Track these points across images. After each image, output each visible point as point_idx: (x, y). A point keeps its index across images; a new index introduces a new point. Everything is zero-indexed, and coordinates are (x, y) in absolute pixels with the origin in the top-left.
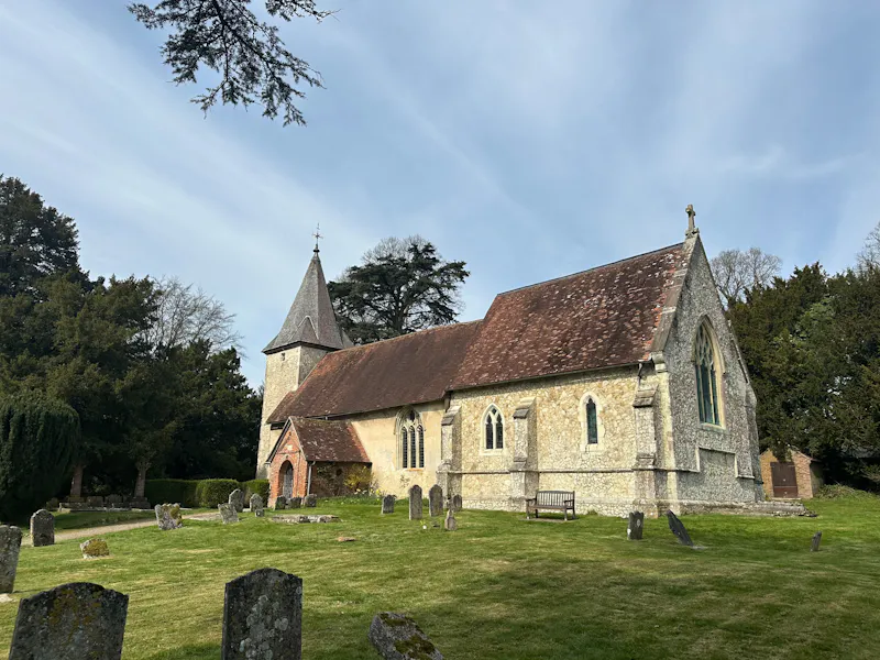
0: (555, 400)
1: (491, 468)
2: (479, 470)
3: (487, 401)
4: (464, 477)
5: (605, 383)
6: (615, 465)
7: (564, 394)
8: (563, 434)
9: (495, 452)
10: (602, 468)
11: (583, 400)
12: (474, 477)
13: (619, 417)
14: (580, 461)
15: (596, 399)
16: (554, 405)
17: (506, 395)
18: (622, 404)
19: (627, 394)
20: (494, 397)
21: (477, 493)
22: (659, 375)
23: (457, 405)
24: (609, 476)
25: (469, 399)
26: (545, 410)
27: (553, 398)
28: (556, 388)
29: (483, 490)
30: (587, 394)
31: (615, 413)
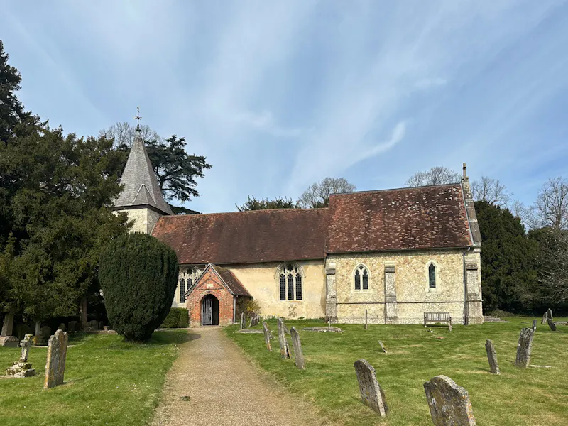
0: (408, 264)
1: (360, 300)
2: (350, 301)
3: (357, 262)
4: (339, 305)
5: (442, 256)
6: (448, 299)
7: (415, 260)
8: (414, 282)
9: (362, 291)
10: (439, 300)
11: (428, 264)
12: (347, 305)
13: (451, 275)
14: (425, 297)
15: (435, 264)
16: (408, 266)
17: (371, 259)
18: (453, 268)
19: (456, 263)
20: (362, 259)
21: (350, 315)
22: (475, 254)
23: (332, 263)
24: (443, 305)
25: (342, 259)
26: (402, 269)
27: (406, 262)
28: (409, 257)
29: (354, 313)
30: (430, 261)
31: (448, 272)
